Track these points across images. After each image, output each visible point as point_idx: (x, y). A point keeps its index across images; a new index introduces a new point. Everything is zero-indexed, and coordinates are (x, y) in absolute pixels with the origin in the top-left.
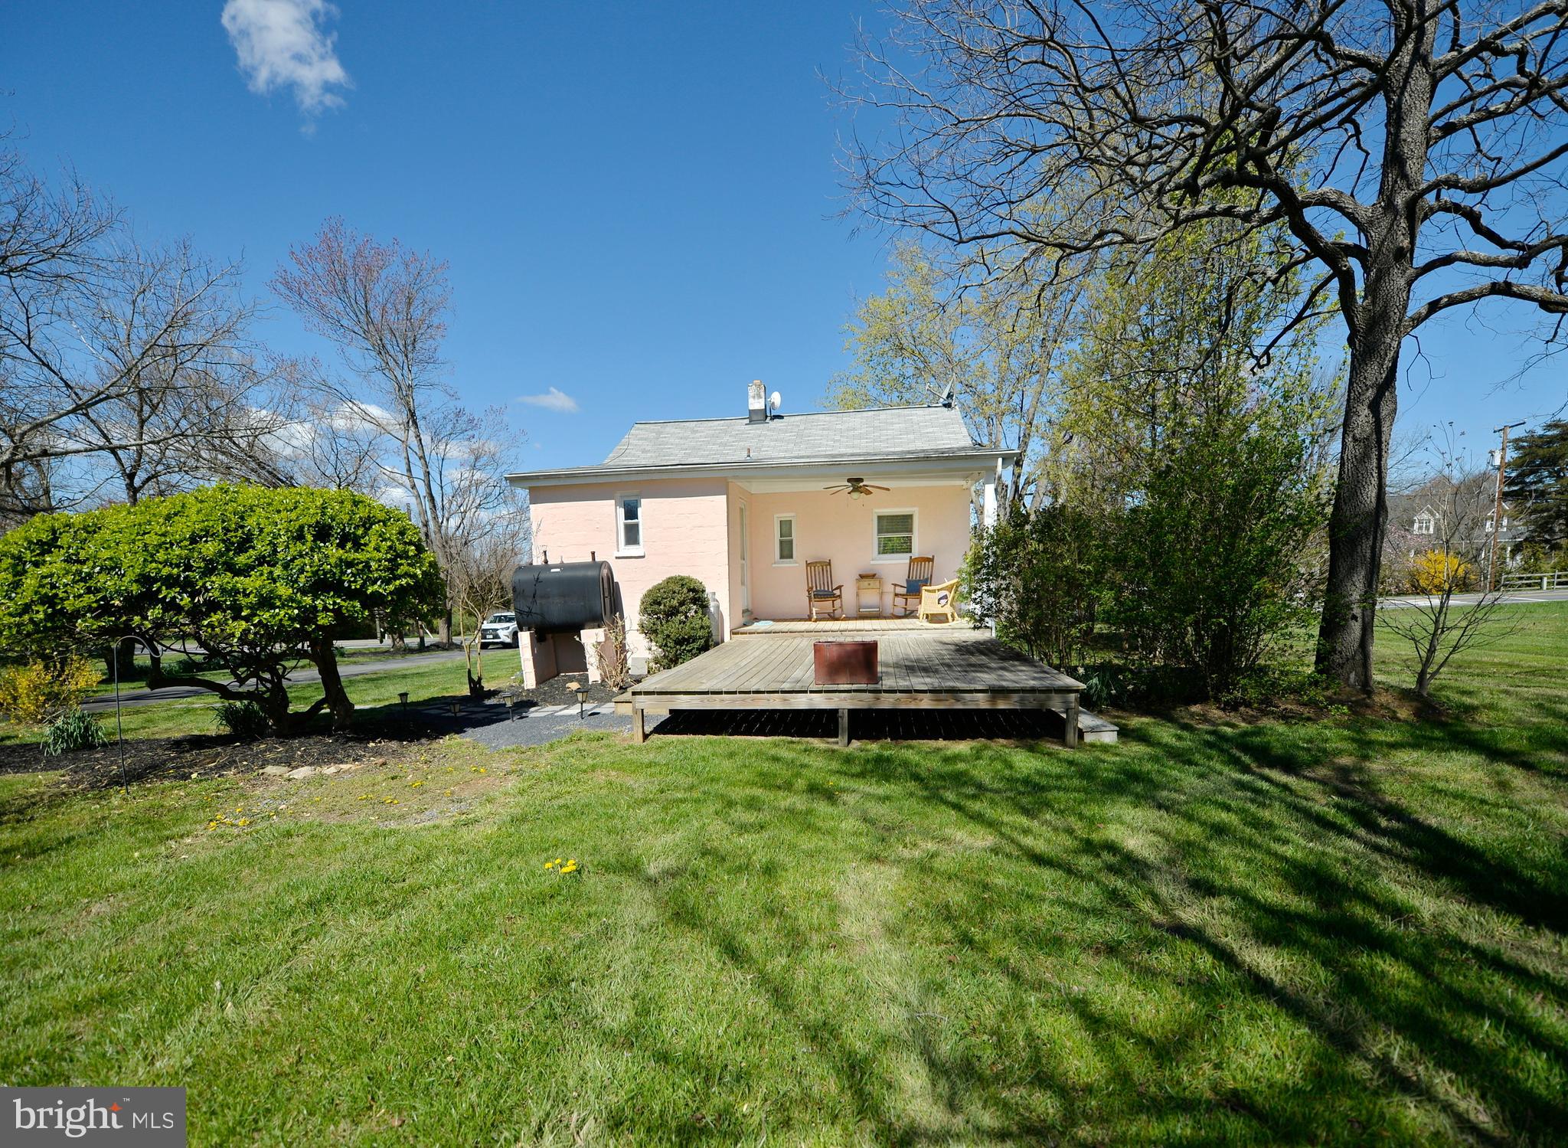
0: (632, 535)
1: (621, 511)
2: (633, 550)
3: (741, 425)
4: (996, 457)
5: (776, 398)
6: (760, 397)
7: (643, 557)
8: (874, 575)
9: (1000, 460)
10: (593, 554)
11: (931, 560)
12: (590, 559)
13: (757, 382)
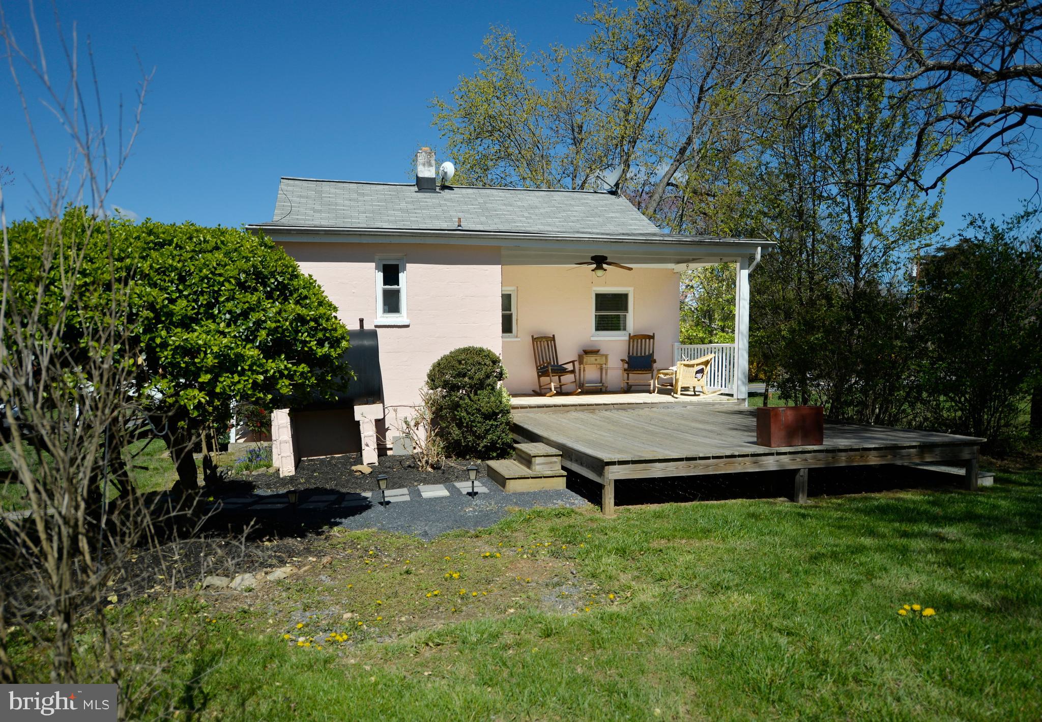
0: (392, 302)
1: (380, 276)
2: (392, 319)
3: (411, 192)
4: (757, 245)
5: (449, 167)
6: (430, 165)
7: (408, 326)
8: (598, 351)
9: (759, 249)
10: (361, 321)
11: (652, 337)
12: (359, 327)
13: (427, 149)
